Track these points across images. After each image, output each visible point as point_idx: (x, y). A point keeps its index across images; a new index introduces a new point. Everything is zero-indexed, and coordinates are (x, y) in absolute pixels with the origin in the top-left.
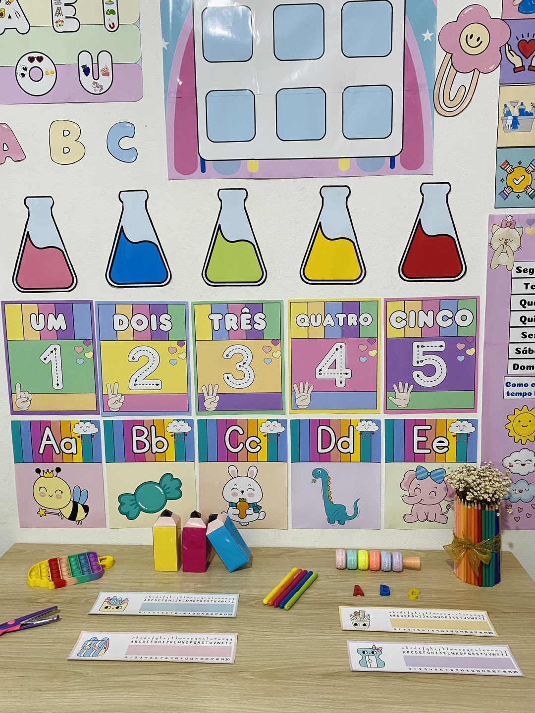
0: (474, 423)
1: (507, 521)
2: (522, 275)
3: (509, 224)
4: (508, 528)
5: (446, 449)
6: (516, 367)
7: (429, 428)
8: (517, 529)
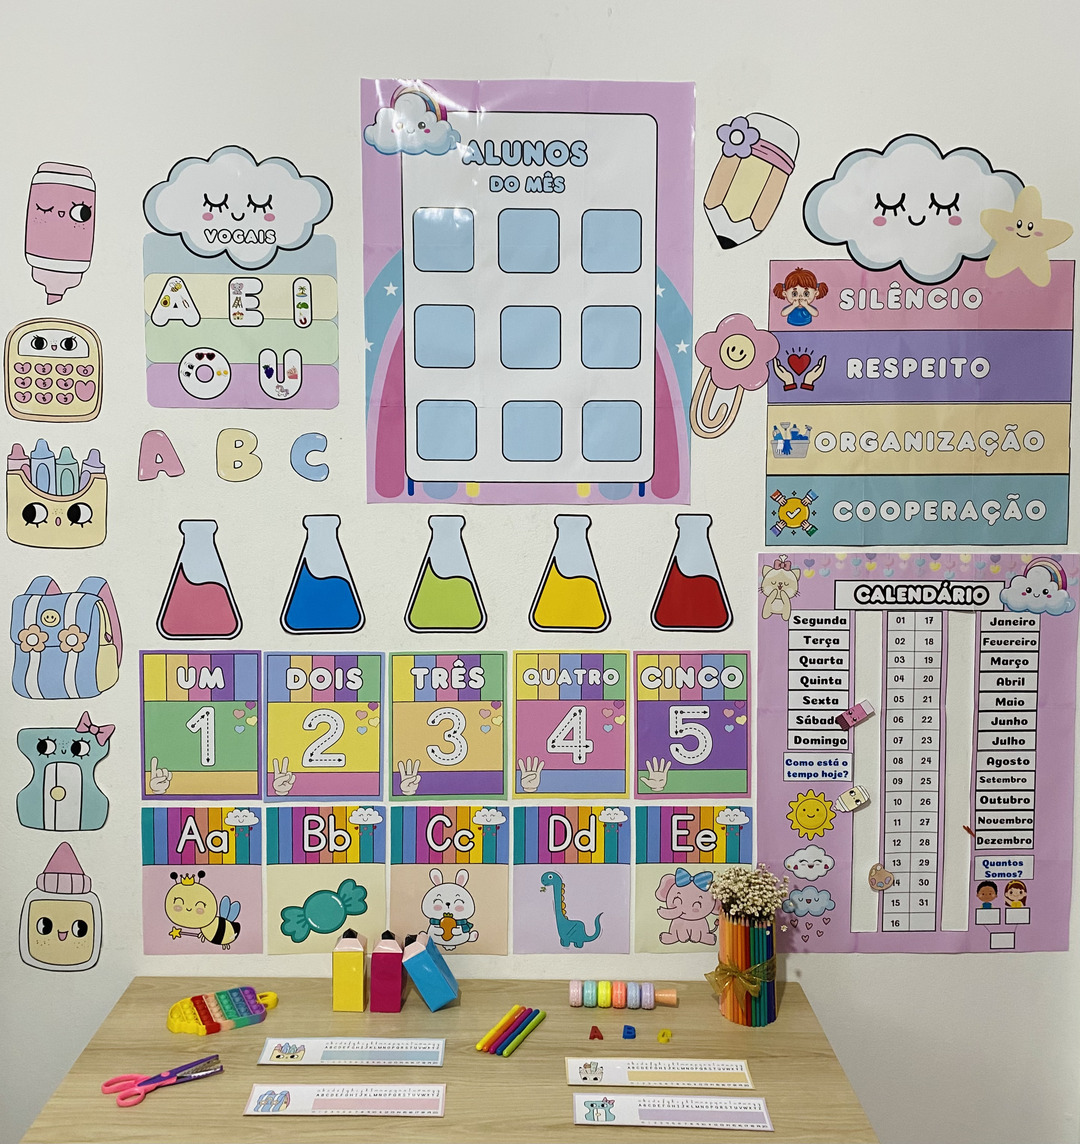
0: (748, 812)
1: (792, 941)
2: (801, 626)
3: (783, 564)
4: (794, 950)
5: (713, 846)
6: (797, 740)
7: (691, 817)
8: (806, 951)
